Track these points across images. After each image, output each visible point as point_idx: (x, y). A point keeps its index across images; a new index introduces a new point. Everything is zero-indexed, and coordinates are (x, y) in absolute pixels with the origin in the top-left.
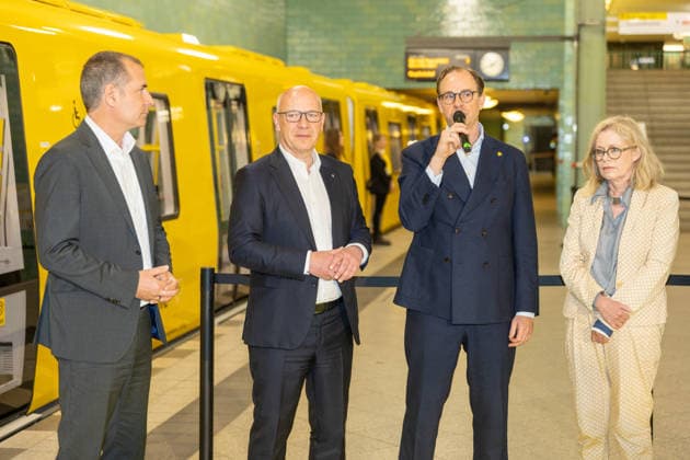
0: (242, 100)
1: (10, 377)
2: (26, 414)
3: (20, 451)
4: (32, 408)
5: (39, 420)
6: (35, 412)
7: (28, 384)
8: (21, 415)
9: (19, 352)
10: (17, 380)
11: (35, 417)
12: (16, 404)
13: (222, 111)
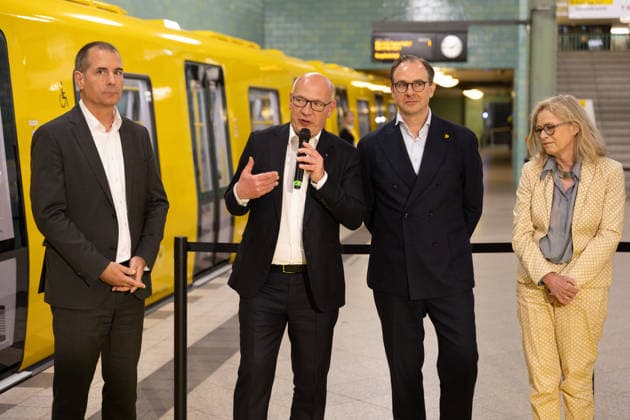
0: (220, 81)
1: (3, 338)
2: (17, 372)
3: (10, 406)
4: (24, 365)
5: (30, 377)
6: (26, 370)
7: (19, 344)
8: (13, 373)
9: (10, 315)
10: (9, 341)
11: (25, 374)
12: (9, 363)
13: (201, 91)
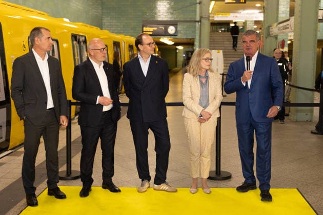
0: (85, 42)
1: (2, 138)
2: (7, 151)
3: (4, 163)
4: (9, 148)
5: (12, 152)
6: (11, 150)
7: (8, 140)
8: (5, 151)
9: (4, 129)
10: (4, 139)
11: (10, 151)
12: (4, 147)
13: (78, 45)
